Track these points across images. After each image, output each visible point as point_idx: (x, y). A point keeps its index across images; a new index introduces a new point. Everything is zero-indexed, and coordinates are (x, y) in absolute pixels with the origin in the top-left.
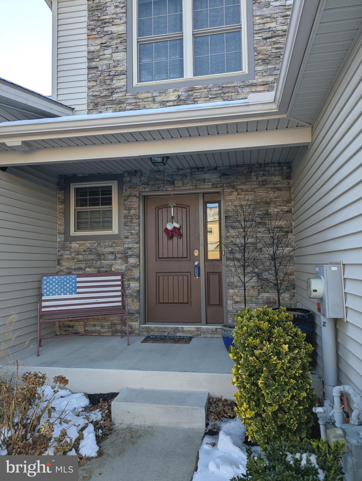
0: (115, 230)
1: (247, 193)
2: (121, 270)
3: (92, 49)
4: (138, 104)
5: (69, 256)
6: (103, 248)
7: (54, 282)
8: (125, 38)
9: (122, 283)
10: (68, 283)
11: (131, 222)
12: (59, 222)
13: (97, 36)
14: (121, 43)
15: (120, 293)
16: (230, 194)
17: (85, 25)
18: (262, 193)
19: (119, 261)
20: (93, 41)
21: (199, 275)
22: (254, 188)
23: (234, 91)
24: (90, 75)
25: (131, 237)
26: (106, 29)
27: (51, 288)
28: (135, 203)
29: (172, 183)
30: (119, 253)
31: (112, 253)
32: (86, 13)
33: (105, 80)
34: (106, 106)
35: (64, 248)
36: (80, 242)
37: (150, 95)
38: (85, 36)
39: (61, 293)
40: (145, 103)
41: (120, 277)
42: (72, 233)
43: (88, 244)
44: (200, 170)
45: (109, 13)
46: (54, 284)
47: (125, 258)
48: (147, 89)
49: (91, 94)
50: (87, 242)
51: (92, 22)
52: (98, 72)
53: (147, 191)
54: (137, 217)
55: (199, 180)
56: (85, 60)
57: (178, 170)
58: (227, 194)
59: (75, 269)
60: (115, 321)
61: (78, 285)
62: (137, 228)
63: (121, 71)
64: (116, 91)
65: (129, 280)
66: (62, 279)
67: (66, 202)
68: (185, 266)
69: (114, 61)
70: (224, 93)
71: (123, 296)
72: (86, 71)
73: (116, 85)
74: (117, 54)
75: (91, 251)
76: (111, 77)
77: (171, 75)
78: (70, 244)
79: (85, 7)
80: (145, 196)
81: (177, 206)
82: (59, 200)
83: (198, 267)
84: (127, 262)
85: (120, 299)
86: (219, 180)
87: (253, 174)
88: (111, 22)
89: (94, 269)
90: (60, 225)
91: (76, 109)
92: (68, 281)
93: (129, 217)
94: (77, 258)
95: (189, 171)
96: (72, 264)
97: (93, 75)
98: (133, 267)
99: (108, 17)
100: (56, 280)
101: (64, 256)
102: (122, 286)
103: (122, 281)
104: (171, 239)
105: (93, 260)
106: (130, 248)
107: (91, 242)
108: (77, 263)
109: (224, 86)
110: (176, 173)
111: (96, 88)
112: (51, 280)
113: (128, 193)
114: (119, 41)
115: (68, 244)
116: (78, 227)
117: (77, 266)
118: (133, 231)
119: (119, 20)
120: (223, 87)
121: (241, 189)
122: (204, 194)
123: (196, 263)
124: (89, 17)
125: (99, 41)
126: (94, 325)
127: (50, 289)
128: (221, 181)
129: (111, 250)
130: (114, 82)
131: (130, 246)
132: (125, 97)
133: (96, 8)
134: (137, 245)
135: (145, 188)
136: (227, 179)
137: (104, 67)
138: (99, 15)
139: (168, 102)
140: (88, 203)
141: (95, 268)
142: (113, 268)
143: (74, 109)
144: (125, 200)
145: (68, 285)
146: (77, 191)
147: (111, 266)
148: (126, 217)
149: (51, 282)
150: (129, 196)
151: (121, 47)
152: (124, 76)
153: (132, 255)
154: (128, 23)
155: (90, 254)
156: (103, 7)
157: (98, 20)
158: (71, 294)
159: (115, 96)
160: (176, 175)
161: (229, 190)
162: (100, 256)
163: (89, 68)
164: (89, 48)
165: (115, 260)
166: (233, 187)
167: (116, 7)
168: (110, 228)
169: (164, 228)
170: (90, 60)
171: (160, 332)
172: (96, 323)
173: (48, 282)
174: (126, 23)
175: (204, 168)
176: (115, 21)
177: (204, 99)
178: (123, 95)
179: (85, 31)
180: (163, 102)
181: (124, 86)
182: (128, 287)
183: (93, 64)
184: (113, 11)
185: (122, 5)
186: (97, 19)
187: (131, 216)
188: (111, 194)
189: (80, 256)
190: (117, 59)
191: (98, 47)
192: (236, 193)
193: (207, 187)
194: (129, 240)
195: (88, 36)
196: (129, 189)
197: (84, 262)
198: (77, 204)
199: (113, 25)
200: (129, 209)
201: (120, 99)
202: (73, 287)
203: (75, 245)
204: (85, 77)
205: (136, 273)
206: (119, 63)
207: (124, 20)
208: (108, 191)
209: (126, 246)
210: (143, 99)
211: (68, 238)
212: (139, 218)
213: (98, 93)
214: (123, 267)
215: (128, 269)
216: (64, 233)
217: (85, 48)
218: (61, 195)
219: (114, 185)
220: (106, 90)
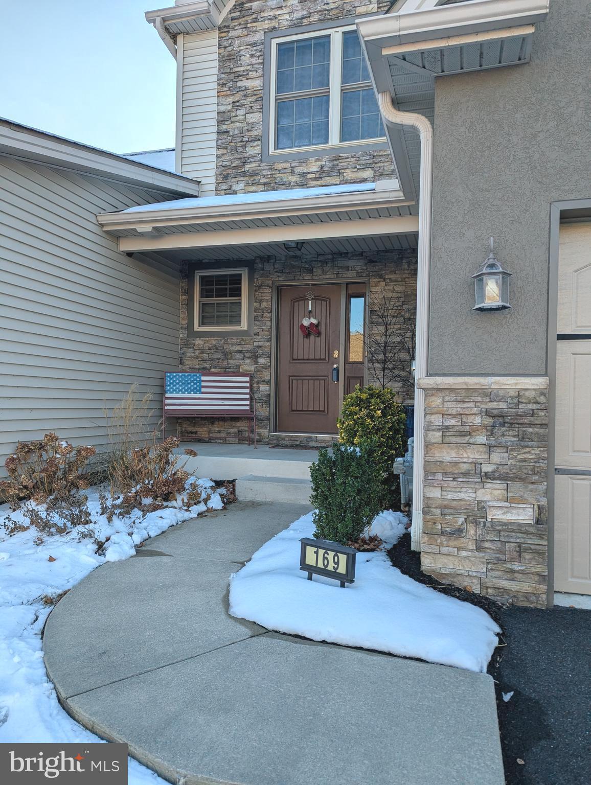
0: (244, 325)
1: (396, 283)
2: (250, 371)
3: (223, 108)
4: (274, 176)
5: (193, 355)
6: (230, 346)
7: (178, 379)
8: (261, 95)
9: (251, 385)
10: (193, 381)
11: (262, 317)
12: (182, 316)
13: (228, 93)
14: (256, 101)
15: (248, 396)
16: (377, 284)
17: (215, 78)
19: (248, 361)
20: (224, 99)
21: (338, 380)
22: (405, 278)
23: (386, 160)
24: (220, 141)
25: (262, 333)
26: (239, 84)
28: (267, 294)
29: (311, 271)
30: (248, 352)
31: (240, 352)
32: (216, 64)
33: (236, 147)
34: (237, 179)
35: (187, 345)
36: (205, 339)
37: (288, 165)
38: (215, 93)
39: (185, 391)
40: (283, 175)
41: (248, 378)
42: (197, 327)
43: (214, 341)
44: (343, 255)
45: (243, 63)
46: (177, 381)
47: (255, 357)
48: (285, 159)
49: (221, 164)
50: (212, 339)
51: (223, 76)
52: (229, 138)
53: (281, 280)
54: (269, 311)
55: (341, 268)
56: (214, 122)
57: (319, 255)
58: (374, 285)
59: (199, 369)
60: (243, 428)
61: (203, 384)
62: (268, 324)
63: (256, 136)
64: (249, 161)
65: (258, 383)
66: (186, 376)
67: (189, 292)
68: (322, 369)
69: (248, 124)
70: (376, 163)
71: (251, 399)
72: (215, 136)
73: (249, 153)
74: (252, 115)
75: (217, 349)
76: (244, 144)
77: (314, 140)
78: (194, 340)
79: (216, 56)
80: (279, 286)
81: (315, 299)
82: (182, 290)
83: (337, 370)
84: (256, 363)
85: (248, 402)
86: (365, 268)
87: (404, 261)
88: (245, 75)
89: (219, 370)
90: (183, 319)
91: (202, 183)
92: (192, 379)
93: (260, 311)
94: (201, 357)
95: (330, 256)
96: (196, 364)
97: (224, 140)
98: (263, 368)
99: (241, 69)
100: (180, 377)
101: (187, 354)
102: (251, 388)
103: (251, 382)
104: (307, 338)
105: (219, 359)
106: (260, 347)
107: (217, 338)
108: (202, 362)
109: (376, 154)
110: (314, 259)
111: (227, 157)
112: (175, 377)
113: (260, 282)
114: (254, 98)
115: (191, 341)
116: (203, 323)
117: (202, 366)
118: (263, 327)
119: (254, 73)
120: (374, 156)
121: (390, 279)
122: (347, 284)
123: (335, 366)
124: (219, 69)
125: (230, 99)
126: (219, 432)
127: (174, 386)
128: (367, 269)
129: (238, 348)
130: (247, 149)
131: (261, 344)
132: (259, 168)
133: (228, 58)
134: (269, 344)
135: (278, 277)
136: (374, 266)
137: (236, 132)
138: (232, 66)
139: (309, 173)
140: (214, 293)
141: (221, 368)
142: (241, 369)
143: (200, 182)
144: (256, 291)
145: (192, 384)
146: (202, 278)
147: (239, 366)
148: (256, 310)
149: (175, 379)
150: (260, 286)
151: (256, 107)
152: (259, 142)
153: (263, 354)
154: (265, 77)
155: (216, 352)
156: (237, 56)
157: (230, 73)
158: (195, 393)
159: (248, 167)
160: (315, 261)
161: (376, 280)
162: (227, 355)
163: (219, 133)
164: (219, 107)
165: (243, 359)
166: (381, 276)
167: (252, 56)
168: (239, 322)
169: (300, 324)
170: (220, 123)
171: (292, 440)
172: (221, 429)
173: (171, 379)
174: (263, 76)
175: (347, 253)
176: (250, 73)
177: (351, 170)
178: (257, 165)
179: (215, 85)
180: (303, 173)
181: (259, 154)
182: (257, 391)
183: (224, 127)
184: (248, 62)
185: (259, 54)
186: (228, 71)
187: (263, 309)
188: (240, 283)
189: (205, 354)
190: (251, 121)
191: (230, 107)
192: (383, 284)
193: (350, 276)
194: (260, 337)
195: (218, 92)
196: (261, 277)
197: (209, 362)
198: (202, 296)
199: (247, 79)
200: (261, 302)
201: (253, 171)
202: (198, 386)
203: (199, 342)
204: (214, 144)
205: (266, 375)
206: (253, 126)
207: (260, 72)
208: (237, 280)
209: (256, 344)
210: (279, 170)
211: (193, 335)
212: (271, 312)
213: (228, 164)
214: (253, 368)
215: (257, 370)
216: (187, 329)
217: (214, 107)
218: (184, 284)
219: (244, 273)
220: (237, 159)
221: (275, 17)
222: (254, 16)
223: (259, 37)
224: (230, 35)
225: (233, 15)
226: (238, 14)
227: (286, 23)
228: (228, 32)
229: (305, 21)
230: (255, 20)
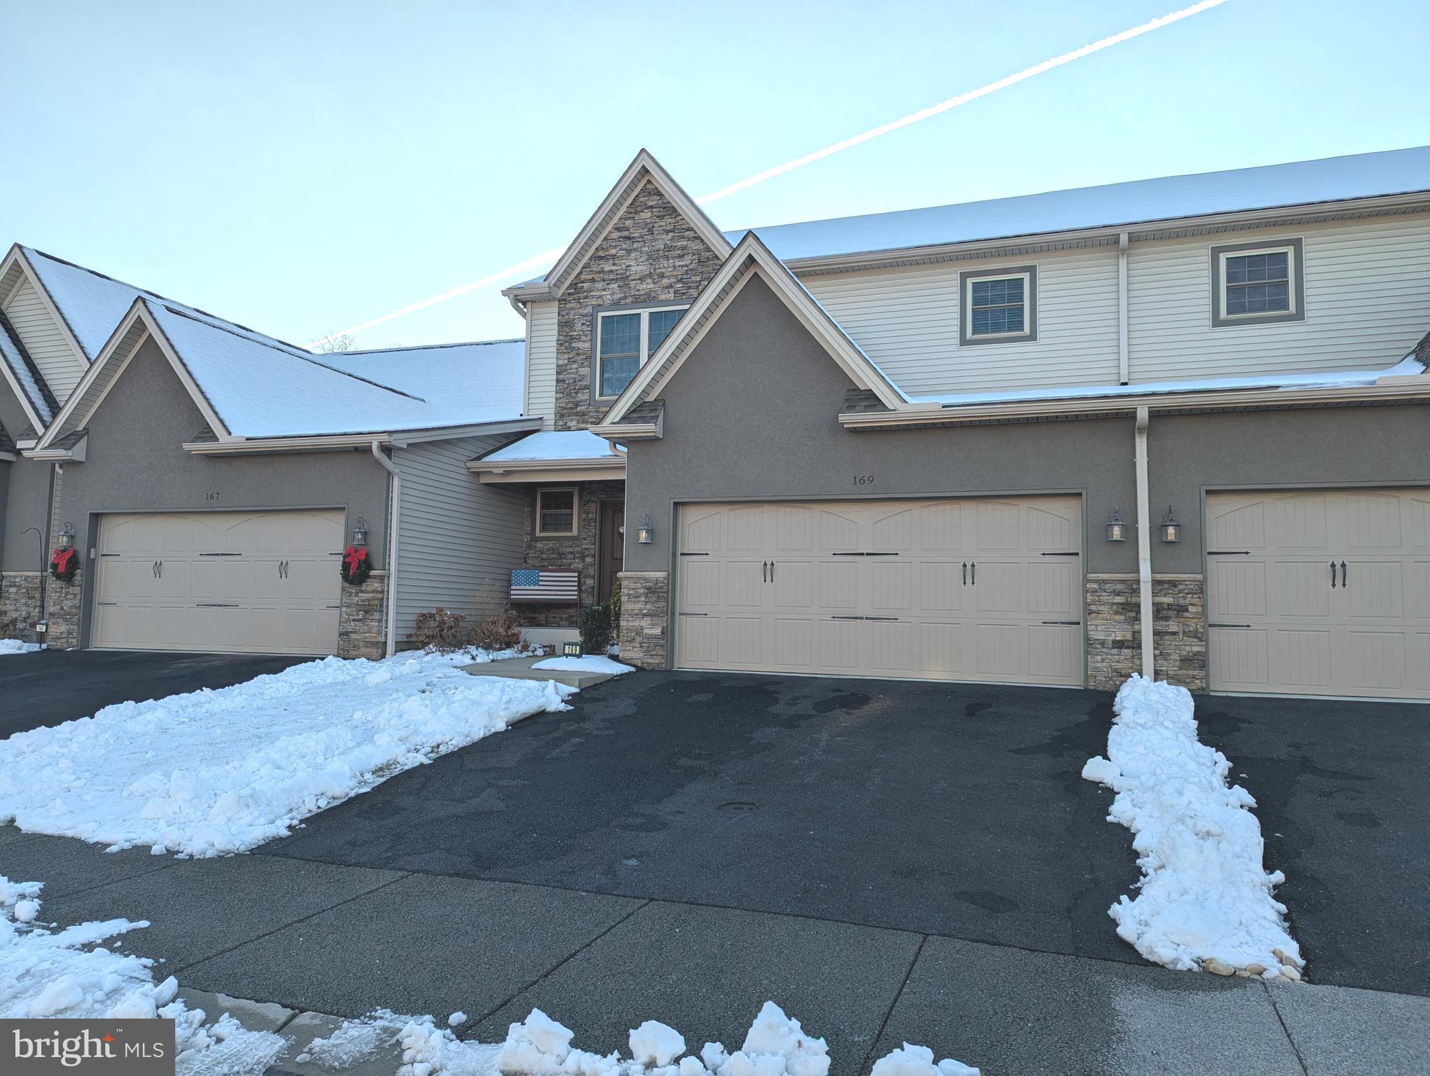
0: (575, 532)
2: (578, 568)
3: (561, 362)
4: (599, 417)
5: (534, 555)
6: (564, 548)
7: (522, 574)
8: (590, 355)
9: (579, 580)
11: (589, 525)
12: (526, 524)
13: (565, 351)
14: (586, 358)
15: (576, 588)
17: (555, 339)
19: (577, 561)
20: (561, 355)
24: (558, 387)
25: (589, 538)
26: (573, 345)
27: (520, 579)
28: (593, 508)
30: (577, 553)
31: (572, 553)
32: (556, 327)
33: (570, 392)
34: (571, 418)
35: (529, 547)
36: (544, 542)
38: (554, 350)
39: (527, 584)
41: (577, 574)
42: (538, 534)
43: (551, 544)
45: (576, 329)
47: (583, 558)
48: (607, 404)
49: (558, 405)
50: (550, 542)
51: (561, 338)
52: (565, 385)
53: (603, 497)
56: (554, 372)
59: (538, 566)
60: (572, 613)
61: (540, 579)
62: (594, 531)
63: (585, 385)
64: (580, 404)
65: (585, 577)
66: (528, 572)
67: (532, 505)
69: (580, 375)
71: (579, 590)
72: (554, 383)
73: (580, 398)
74: (583, 369)
75: (553, 550)
76: (576, 390)
78: (535, 543)
79: (556, 321)
80: (602, 502)
82: (527, 503)
84: (584, 562)
85: (577, 593)
88: (578, 339)
89: (555, 567)
90: (527, 526)
92: (532, 575)
93: (587, 521)
94: (541, 557)
96: (536, 562)
97: (561, 387)
98: (588, 566)
99: (575, 333)
100: (523, 572)
101: (530, 554)
102: (579, 581)
103: (579, 577)
105: (555, 559)
106: (587, 549)
107: (554, 542)
108: (541, 560)
111: (563, 400)
112: (520, 572)
113: (588, 498)
114: (584, 357)
115: (533, 543)
116: (543, 529)
117: (541, 564)
118: (590, 534)
119: (585, 337)
124: (558, 333)
125: (566, 356)
126: (554, 617)
129: (571, 550)
130: (579, 395)
131: (587, 546)
133: (565, 324)
134: (594, 546)
135: (602, 495)
137: (571, 381)
138: (568, 331)
140: (552, 505)
141: (556, 565)
142: (571, 566)
143: (542, 420)
144: (584, 505)
145: (534, 578)
146: (543, 494)
148: (584, 520)
149: (520, 574)
150: (588, 502)
151: (586, 363)
152: (588, 391)
153: (589, 555)
154: (594, 341)
155: (553, 553)
156: (572, 323)
157: (566, 336)
158: (534, 585)
159: (579, 409)
162: (561, 555)
163: (558, 381)
164: (558, 361)
165: (574, 559)
167: (583, 324)
168: (571, 530)
170: (558, 373)
172: (556, 615)
173: (516, 574)
174: (591, 340)
176: (582, 337)
178: (586, 407)
179: (555, 344)
181: (587, 399)
182: (584, 584)
183: (561, 377)
184: (580, 328)
185: (588, 323)
186: (565, 334)
187: (589, 520)
188: (572, 499)
189: (544, 555)
190: (582, 373)
191: (566, 362)
194: (587, 541)
195: (557, 349)
196: (588, 495)
197: (547, 560)
198: (542, 508)
199: (579, 341)
200: (588, 513)
201: (583, 412)
202: (536, 580)
203: (539, 545)
204: (553, 389)
205: (591, 571)
206: (584, 377)
207: (589, 337)
208: (570, 496)
209: (584, 547)
210: (603, 413)
211: (535, 539)
212: (596, 522)
213: (564, 405)
215: (585, 567)
216: (530, 534)
217: (554, 361)
218: (528, 498)
219: (576, 491)
220: (571, 402)
221: (600, 297)
222: (585, 294)
223: (588, 310)
224: (567, 306)
225: (569, 291)
226: (573, 291)
227: (609, 302)
228: (566, 304)
229: (622, 302)
230: (586, 297)
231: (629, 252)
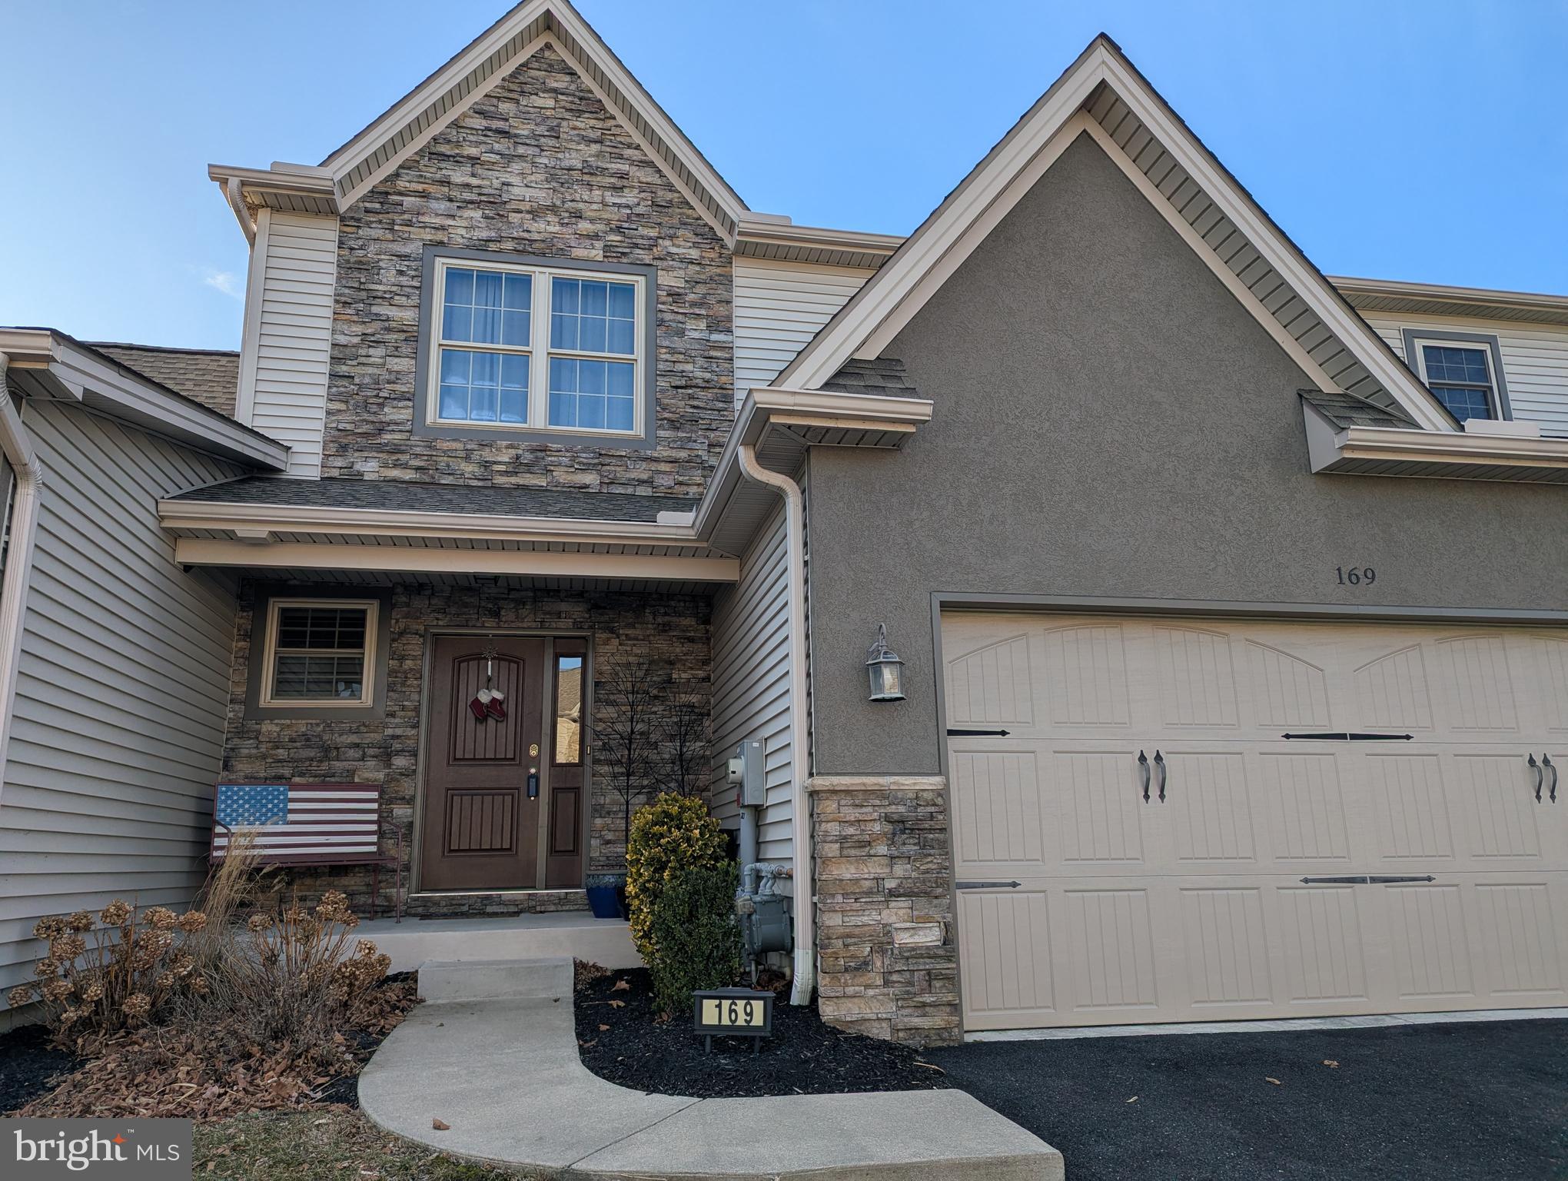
0: (367, 699)
1: (634, 642)
2: (376, 780)
3: (342, 339)
4: (434, 458)
5: (254, 751)
6: (336, 735)
7: (242, 798)
8: (416, 334)
9: (381, 806)
10: (271, 801)
11: (403, 684)
12: (236, 679)
13: (355, 318)
14: (405, 340)
15: (374, 827)
16: (607, 642)
17: (330, 291)
18: (662, 645)
19: (371, 763)
20: (346, 327)
21: (537, 794)
22: (647, 636)
23: (619, 463)
24: (334, 390)
25: (402, 713)
26: (375, 309)
27: (236, 811)
28: (414, 647)
29: (496, 614)
30: (371, 745)
31: (357, 745)
32: (332, 268)
33: (366, 403)
34: (366, 454)
35: (241, 732)
36: (283, 721)
37: (460, 446)
38: (329, 313)
39: (255, 820)
40: (450, 459)
41: (377, 793)
42: (265, 701)
45: (384, 280)
46: (241, 802)
47: (386, 755)
48: (456, 433)
49: (334, 425)
50: (300, 721)
51: (346, 291)
52: (352, 387)
53: (441, 624)
54: (418, 675)
55: (548, 613)
56: (325, 357)
57: (510, 590)
58: (602, 643)
59: (266, 779)
60: (355, 888)
61: (291, 806)
62: (415, 697)
63: (403, 392)
64: (390, 428)
65: (390, 802)
66: (259, 792)
67: (254, 636)
68: (508, 776)
69: (390, 372)
70: (603, 465)
71: (380, 833)
72: (325, 380)
73: (391, 417)
74: (396, 360)
75: (308, 740)
76: (381, 400)
77: (503, 415)
78: (257, 724)
79: (333, 258)
80: (435, 635)
81: (499, 659)
82: (239, 630)
83: (537, 778)
84: (389, 765)
85: (375, 838)
86: (587, 615)
88: (388, 299)
89: (311, 779)
90: (237, 684)
91: (293, 450)
92: (270, 797)
93: (399, 675)
94: (272, 756)
95: (531, 594)
96: (260, 769)
97: (342, 389)
98: (402, 774)
99: (380, 288)
100: (246, 793)
101: (243, 751)
104: (481, 723)
105: (311, 759)
106: (398, 737)
107: (310, 721)
108: (273, 765)
109: (603, 452)
110: (503, 596)
111: (345, 417)
112: (236, 793)
113: (402, 625)
115: (251, 725)
116: (279, 691)
117: (272, 772)
118: (406, 703)
119: (404, 298)
120: (600, 454)
121: (626, 633)
122: (555, 637)
123: (533, 771)
124: (339, 279)
125: (358, 329)
127: (233, 811)
128: (590, 617)
129: (353, 739)
130: (386, 409)
131: (399, 732)
132: (408, 442)
133: (357, 266)
134: (414, 732)
135: (437, 619)
136: (602, 614)
137: (367, 380)
138: (363, 280)
139: (495, 463)
140: (308, 640)
141: (315, 777)
142: (356, 777)
143: (290, 448)
144: (394, 640)
145: (270, 806)
146: (284, 613)
147: (352, 773)
148: (392, 673)
149: (235, 798)
150: (401, 634)
151: (406, 349)
152: (410, 404)
153: (403, 751)
154: (424, 308)
155: (306, 747)
156: (373, 267)
157: (359, 289)
159: (387, 437)
160: (503, 599)
161: (604, 636)
162: (328, 752)
163: (333, 376)
164: (336, 336)
165: (363, 760)
166: (613, 631)
167: (401, 273)
168: (357, 694)
169: (471, 699)
170: (336, 361)
171: (453, 905)
172: (308, 893)
173: (228, 797)
174: (418, 307)
175: (558, 591)
176: (396, 297)
177: (566, 469)
178: (404, 438)
179: (330, 302)
180: (486, 462)
181: (408, 420)
182: (388, 817)
183: (343, 369)
184: (393, 279)
185: (413, 273)
186: (356, 285)
187: (405, 672)
188: (363, 625)
189: (280, 751)
190: (396, 368)
191: (356, 340)
192: (616, 642)
193: (563, 627)
194: (397, 720)
195: (334, 313)
196: (403, 618)
197: (290, 765)
198: (283, 642)
199: (391, 305)
200: (402, 659)
201: (396, 445)
202: (280, 810)
203: (268, 727)
204: (323, 391)
205: (405, 788)
206: (399, 376)
207: (415, 301)
208: (359, 619)
209: (389, 732)
210: (444, 452)
211: (258, 714)
212: (420, 677)
213: (349, 427)
214: (381, 776)
215: (390, 779)
216: (243, 702)
217: (327, 335)
218: (244, 620)
219: (372, 611)
220: (368, 422)
221: (443, 228)
222: (406, 217)
223: (413, 248)
224: (360, 232)
225: (368, 205)
226: (378, 206)
227: (461, 241)
228: (359, 227)
229: (492, 247)
230: (409, 224)
231: (509, 158)
